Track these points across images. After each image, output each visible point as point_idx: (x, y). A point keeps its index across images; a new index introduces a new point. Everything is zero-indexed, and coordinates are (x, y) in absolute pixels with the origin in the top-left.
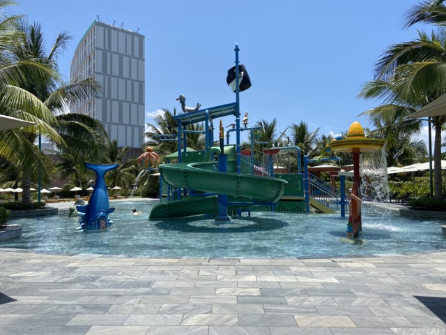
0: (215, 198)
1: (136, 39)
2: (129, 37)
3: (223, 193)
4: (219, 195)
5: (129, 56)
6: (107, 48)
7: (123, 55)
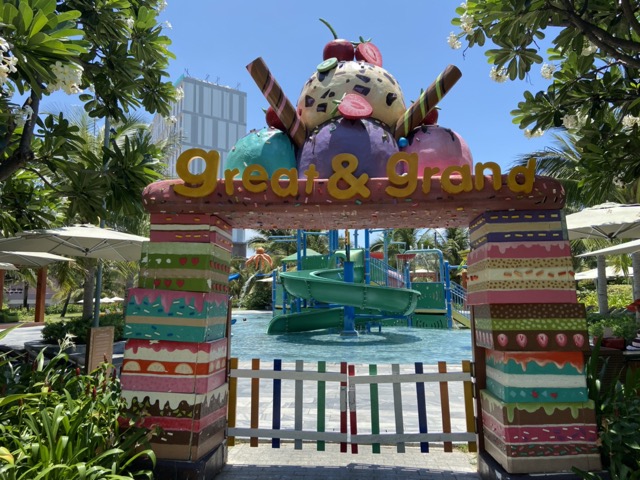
0: (341, 310)
1: (236, 98)
2: (227, 96)
3: (350, 305)
4: (346, 307)
5: (226, 120)
6: (197, 111)
7: (219, 119)
